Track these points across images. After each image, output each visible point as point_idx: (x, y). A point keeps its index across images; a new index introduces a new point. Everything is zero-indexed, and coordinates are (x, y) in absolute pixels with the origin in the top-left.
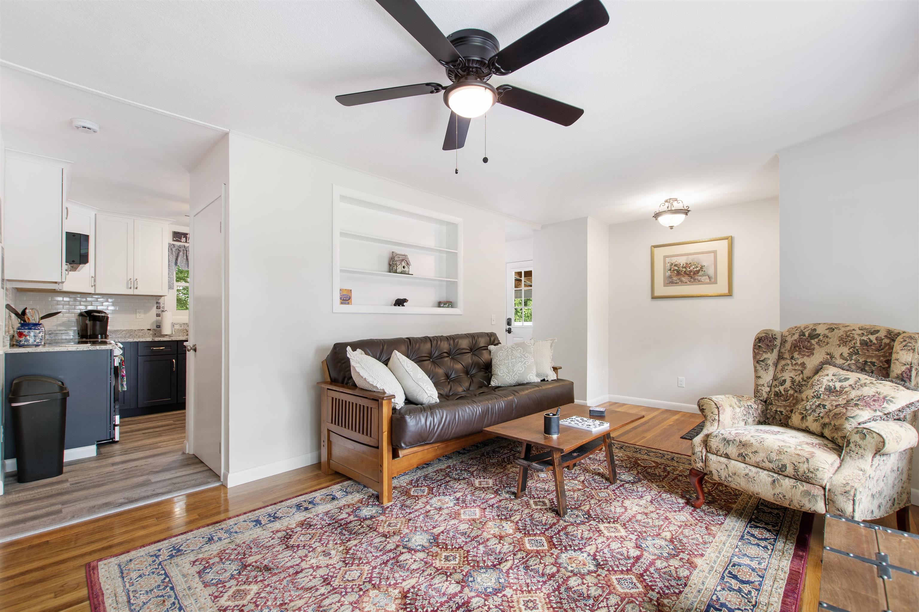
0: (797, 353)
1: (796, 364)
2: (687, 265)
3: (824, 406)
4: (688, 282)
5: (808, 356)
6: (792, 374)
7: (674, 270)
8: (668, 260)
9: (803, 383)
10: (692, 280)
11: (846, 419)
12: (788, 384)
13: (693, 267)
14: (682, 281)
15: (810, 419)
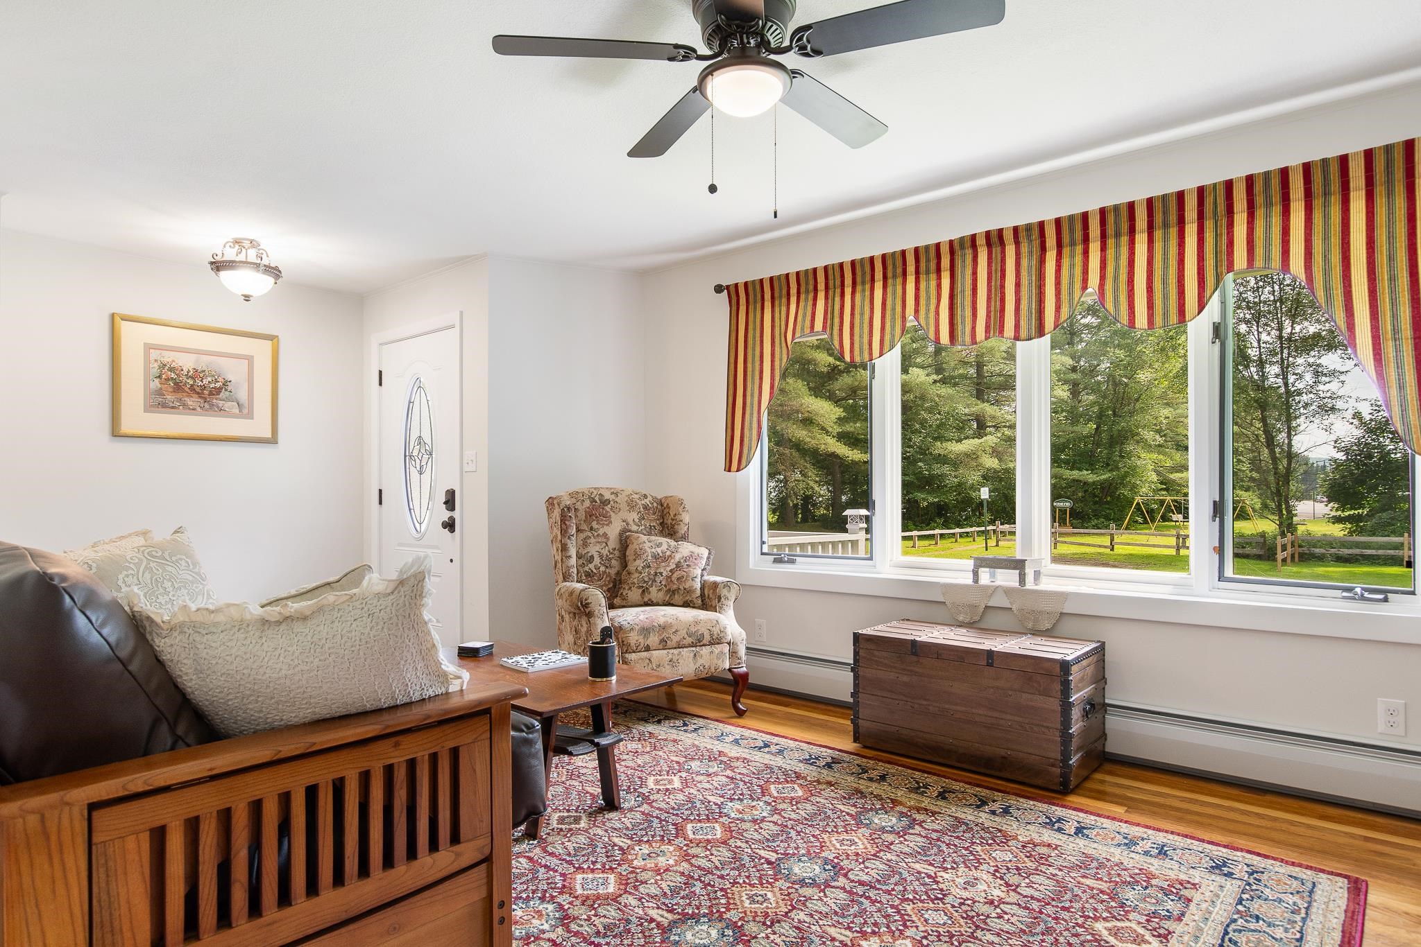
0: (595, 522)
1: (598, 535)
2: (196, 374)
3: (661, 573)
4: (199, 409)
5: (608, 525)
6: (598, 548)
7: (167, 380)
8: (154, 354)
9: (611, 556)
10: (207, 406)
11: (692, 580)
12: (597, 560)
13: (210, 379)
14: (185, 405)
15: (653, 590)
